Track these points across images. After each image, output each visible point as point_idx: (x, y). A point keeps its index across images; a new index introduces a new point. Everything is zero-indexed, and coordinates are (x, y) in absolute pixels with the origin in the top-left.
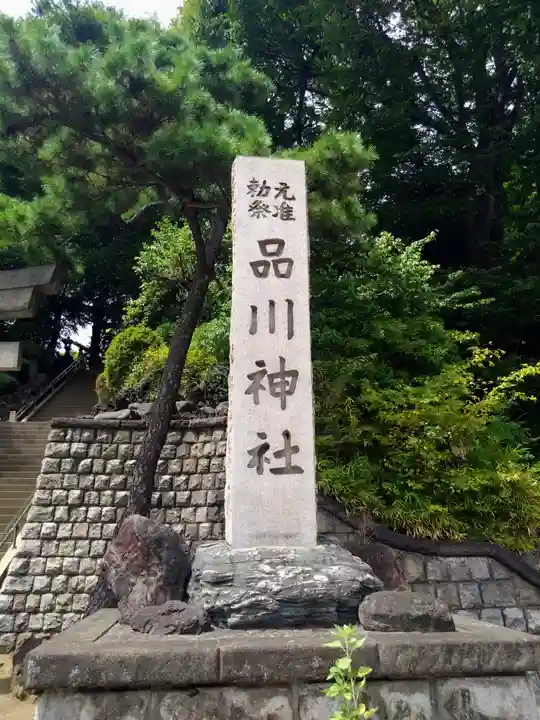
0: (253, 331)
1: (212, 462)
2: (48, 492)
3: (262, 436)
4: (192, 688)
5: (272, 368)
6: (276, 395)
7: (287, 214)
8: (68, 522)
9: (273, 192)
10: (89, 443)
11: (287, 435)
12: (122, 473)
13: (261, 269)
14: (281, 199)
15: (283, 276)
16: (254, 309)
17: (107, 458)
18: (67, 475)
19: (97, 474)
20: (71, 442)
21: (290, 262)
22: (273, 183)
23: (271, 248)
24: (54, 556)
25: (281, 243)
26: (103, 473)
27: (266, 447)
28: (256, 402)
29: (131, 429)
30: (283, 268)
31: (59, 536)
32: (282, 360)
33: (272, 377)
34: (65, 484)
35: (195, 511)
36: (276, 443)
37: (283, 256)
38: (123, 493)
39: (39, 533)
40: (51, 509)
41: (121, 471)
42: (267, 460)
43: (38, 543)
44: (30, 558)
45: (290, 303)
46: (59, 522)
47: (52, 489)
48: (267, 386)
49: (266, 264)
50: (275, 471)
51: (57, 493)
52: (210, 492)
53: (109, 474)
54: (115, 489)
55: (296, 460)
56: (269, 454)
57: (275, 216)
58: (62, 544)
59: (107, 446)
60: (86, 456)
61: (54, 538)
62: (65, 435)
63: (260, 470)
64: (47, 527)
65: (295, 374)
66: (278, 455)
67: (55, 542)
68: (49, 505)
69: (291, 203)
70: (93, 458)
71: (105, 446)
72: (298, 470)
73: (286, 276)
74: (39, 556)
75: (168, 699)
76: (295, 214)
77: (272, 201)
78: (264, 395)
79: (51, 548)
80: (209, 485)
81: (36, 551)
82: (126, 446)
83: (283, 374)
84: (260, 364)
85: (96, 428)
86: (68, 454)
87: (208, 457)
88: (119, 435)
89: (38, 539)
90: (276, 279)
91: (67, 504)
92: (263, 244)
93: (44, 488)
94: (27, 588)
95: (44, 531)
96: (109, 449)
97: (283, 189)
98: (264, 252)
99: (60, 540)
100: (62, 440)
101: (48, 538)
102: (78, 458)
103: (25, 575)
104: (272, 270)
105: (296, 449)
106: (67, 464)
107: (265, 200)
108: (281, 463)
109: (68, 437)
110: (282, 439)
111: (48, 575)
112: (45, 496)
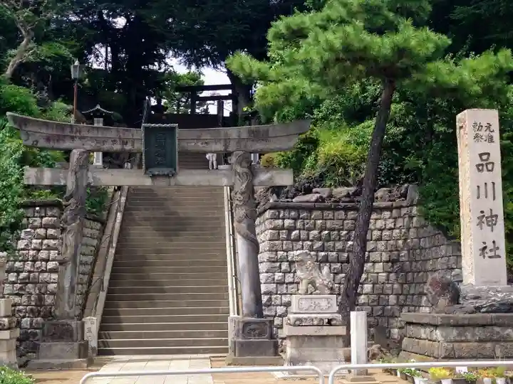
0: (478, 197)
1: (384, 234)
2: (274, 253)
3: (484, 243)
4: (484, 326)
5: (487, 214)
6: (489, 225)
7: (491, 140)
8: (290, 272)
9: (484, 128)
10: (295, 219)
11: (494, 242)
12: (321, 240)
13: (480, 168)
14: (488, 132)
15: (490, 171)
16: (478, 187)
17: (309, 230)
18: (285, 242)
19: (304, 240)
20: (283, 219)
21: (493, 163)
22: (484, 124)
23: (485, 157)
24: (285, 294)
25: (488, 154)
26: (308, 240)
27: (485, 248)
28: (481, 229)
29: (322, 209)
30: (490, 167)
31: (286, 281)
32: (491, 210)
33: (487, 218)
34: (284, 248)
35: (373, 265)
36: (490, 245)
37: (489, 161)
38: (323, 254)
39: (274, 279)
40: (278, 264)
41: (320, 239)
42: (487, 253)
43: (275, 285)
44: (271, 295)
45: (493, 183)
46: (285, 273)
47: (277, 251)
48: (485, 222)
49: (482, 165)
50: (490, 257)
51: (280, 253)
52: (383, 253)
53: (311, 241)
54: (317, 251)
55: (498, 252)
56: (487, 250)
57: (486, 141)
58: (290, 287)
59: (308, 221)
60: (295, 229)
61: (284, 283)
62: (279, 214)
63: (484, 257)
64: (278, 276)
65: (496, 216)
66: (491, 250)
67: (285, 285)
68: (277, 261)
69: (492, 134)
70: (300, 230)
71: (306, 221)
72: (499, 257)
73: (492, 170)
74: (277, 294)
75: (477, 329)
76: (494, 140)
77: (484, 133)
78: (484, 225)
79: (283, 288)
80: (383, 248)
81: (274, 291)
82: (321, 221)
83: (492, 216)
84: (482, 212)
85: (298, 209)
86: (283, 228)
87: (381, 230)
88: (315, 214)
89: (274, 283)
90: (487, 173)
91: (288, 261)
92: (481, 155)
93: (272, 251)
94: (274, 314)
95: (276, 278)
96: (310, 223)
97: (489, 126)
98: (482, 160)
99: (287, 284)
100: (278, 218)
101: (281, 283)
102: (290, 230)
103: (270, 305)
104: (485, 167)
105: (498, 248)
106: (283, 234)
107: (481, 133)
108: (492, 254)
109: (281, 215)
110: (492, 244)
111: (285, 306)
112: (273, 256)
